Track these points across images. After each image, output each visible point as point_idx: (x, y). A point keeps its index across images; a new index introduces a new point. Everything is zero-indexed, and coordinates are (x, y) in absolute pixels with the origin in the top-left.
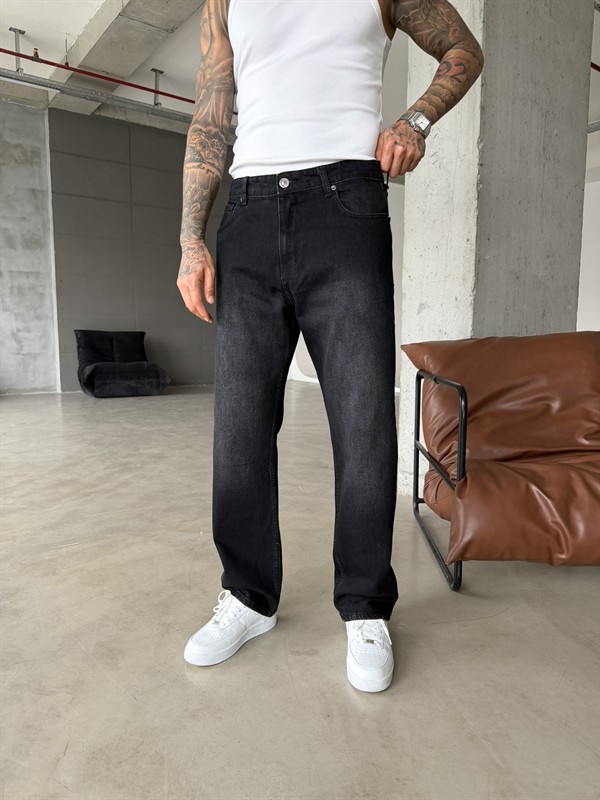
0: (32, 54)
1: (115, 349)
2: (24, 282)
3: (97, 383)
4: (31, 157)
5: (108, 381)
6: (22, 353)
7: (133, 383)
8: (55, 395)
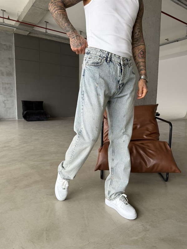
0: (7, 18)
1: (34, 106)
2: (7, 86)
3: (27, 117)
4: (9, 48)
5: (31, 116)
6: (6, 107)
7: (38, 117)
8: (16, 120)
